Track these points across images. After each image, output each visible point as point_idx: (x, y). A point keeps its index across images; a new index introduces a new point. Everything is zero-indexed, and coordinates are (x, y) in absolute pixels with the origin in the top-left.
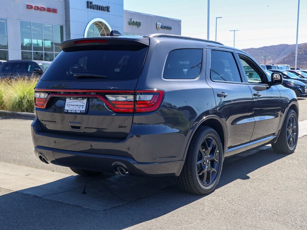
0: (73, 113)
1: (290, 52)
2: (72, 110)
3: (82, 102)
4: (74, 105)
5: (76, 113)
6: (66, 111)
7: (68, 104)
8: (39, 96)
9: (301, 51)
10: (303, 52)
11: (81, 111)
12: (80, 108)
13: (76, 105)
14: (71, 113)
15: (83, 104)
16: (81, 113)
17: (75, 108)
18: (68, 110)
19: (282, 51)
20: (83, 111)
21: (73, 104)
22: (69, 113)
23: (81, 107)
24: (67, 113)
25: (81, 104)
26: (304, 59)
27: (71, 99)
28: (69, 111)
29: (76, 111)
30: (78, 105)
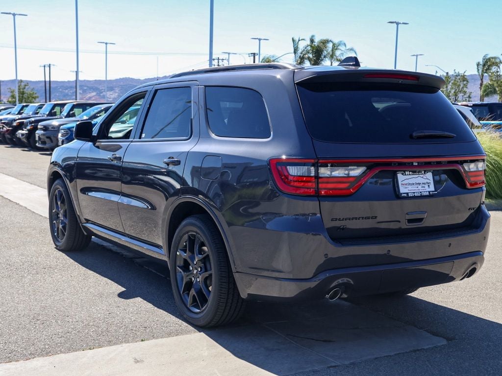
0: (417, 197)
2: (414, 193)
3: (425, 177)
4: (414, 184)
5: (422, 197)
6: (405, 195)
7: (403, 182)
11: (429, 192)
12: (424, 187)
13: (417, 184)
14: (414, 197)
15: (429, 181)
16: (430, 196)
17: (417, 189)
18: (407, 194)
20: (433, 191)
21: (411, 181)
22: (411, 197)
23: (426, 186)
24: (408, 197)
25: (425, 181)
27: (405, 173)
28: (410, 195)
29: (421, 192)
30: (420, 184)
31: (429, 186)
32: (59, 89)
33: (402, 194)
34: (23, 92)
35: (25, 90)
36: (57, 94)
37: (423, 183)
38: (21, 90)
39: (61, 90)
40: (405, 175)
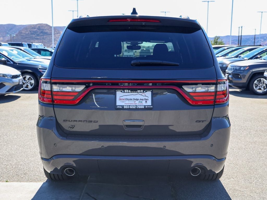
0: (132, 109)
1: (18, 32)
2: (130, 106)
3: (144, 95)
4: (131, 99)
5: (137, 109)
6: (121, 107)
7: (121, 98)
8: (72, 90)
9: (27, 31)
10: (29, 32)
11: (145, 106)
12: (142, 102)
13: (135, 99)
14: (129, 109)
15: (146, 98)
16: (146, 109)
17: (134, 103)
18: (123, 106)
19: (10, 30)
20: (149, 106)
21: (129, 97)
22: (126, 109)
23: (144, 102)
24: (123, 108)
25: (143, 98)
26: (31, 39)
27: (124, 91)
28: (125, 107)
29: (136, 106)
30: (138, 99)
31: (146, 102)
32: (251, 39)
33: (117, 106)
34: (217, 41)
35: (218, 41)
36: (249, 42)
37: (141, 99)
38: (216, 41)
39: (251, 40)
40: (124, 92)
